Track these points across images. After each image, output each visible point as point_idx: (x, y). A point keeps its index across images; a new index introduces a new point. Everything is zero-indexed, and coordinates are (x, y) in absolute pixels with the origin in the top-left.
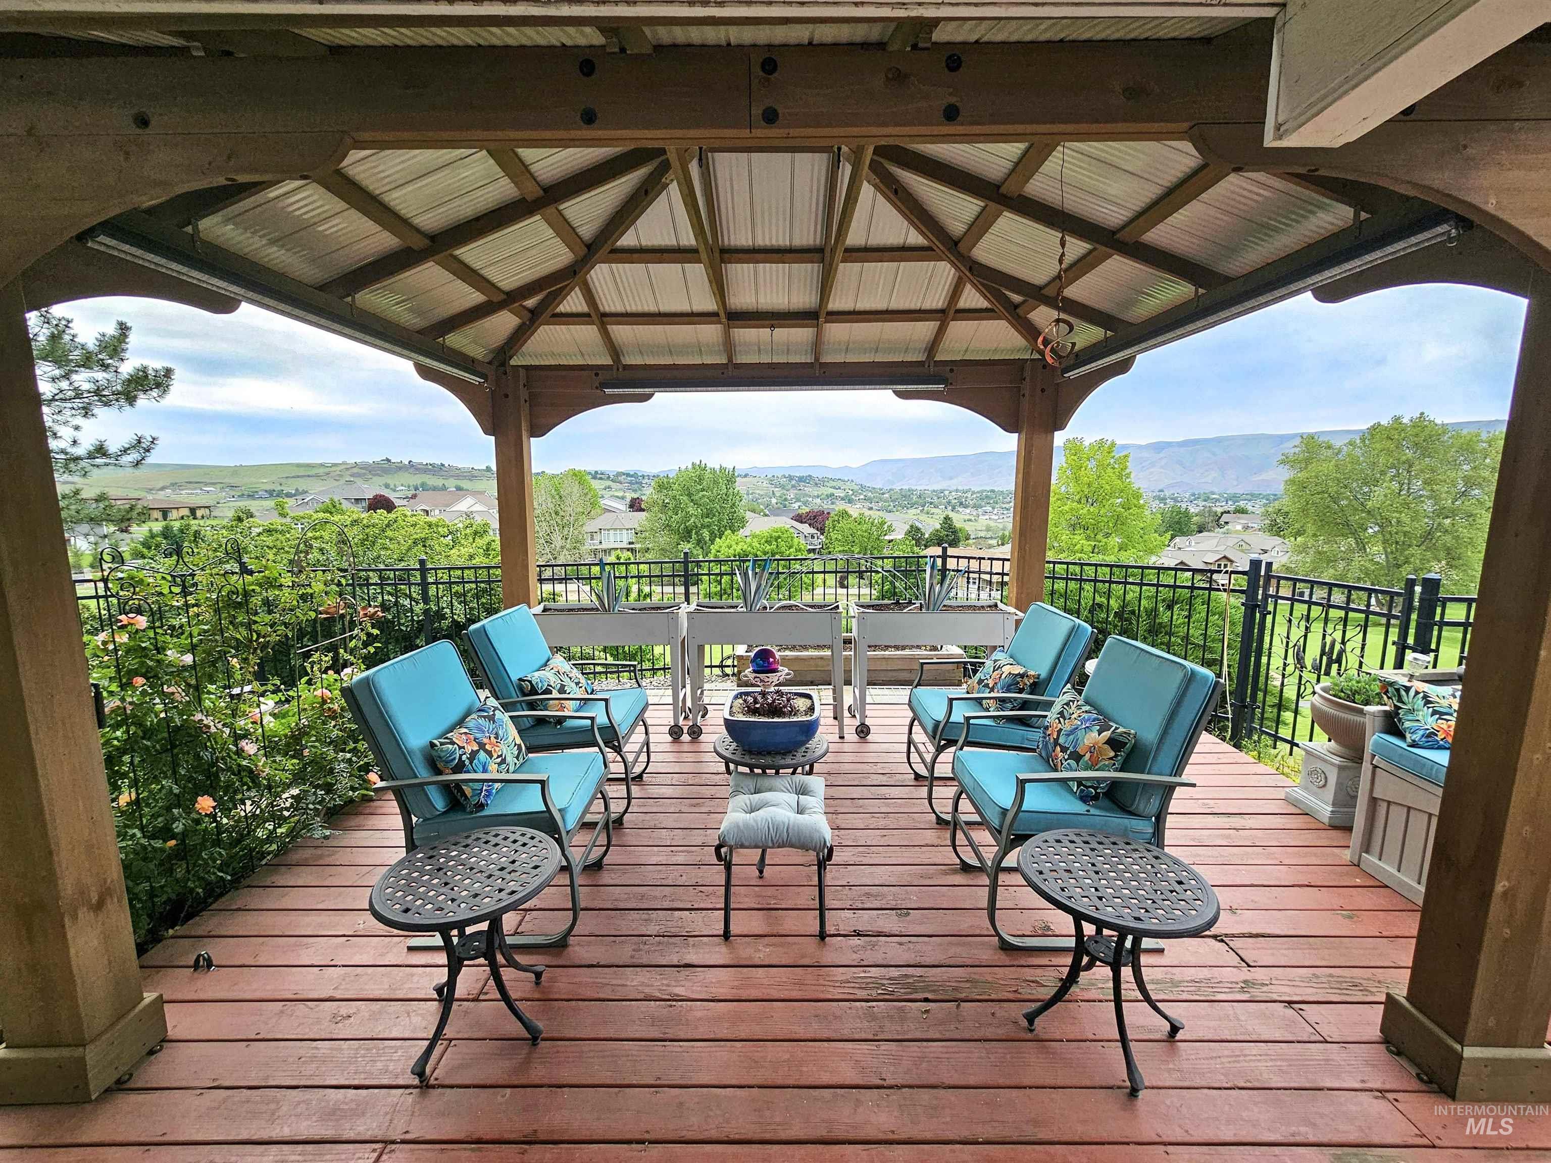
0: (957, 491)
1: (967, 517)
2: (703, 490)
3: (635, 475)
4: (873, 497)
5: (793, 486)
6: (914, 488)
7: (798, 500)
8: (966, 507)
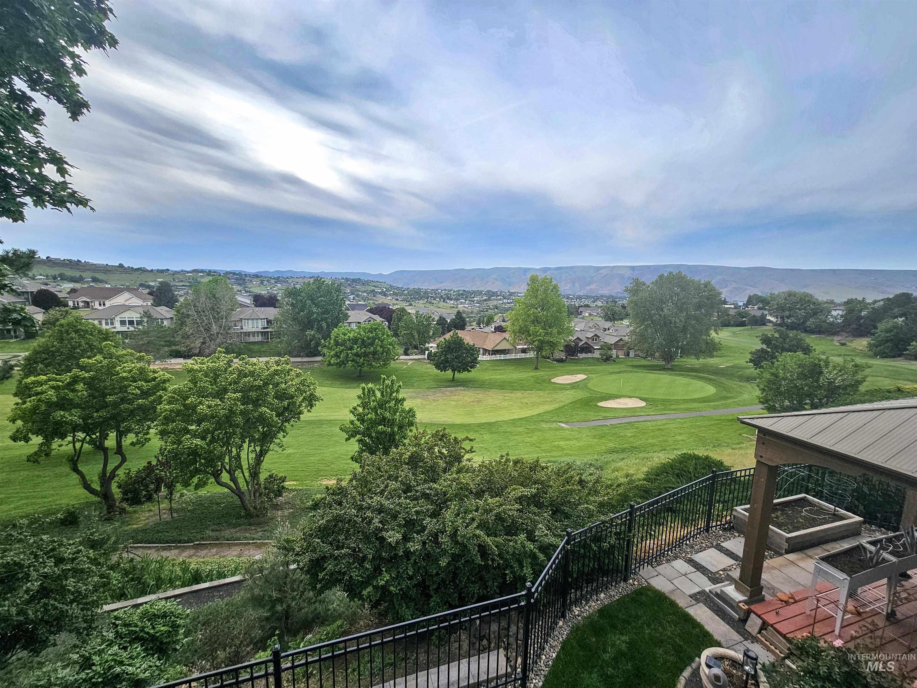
0: (445, 290)
1: (452, 306)
2: (321, 296)
3: (240, 274)
4: (398, 293)
5: (349, 285)
6: (421, 288)
7: (353, 294)
8: (451, 300)
